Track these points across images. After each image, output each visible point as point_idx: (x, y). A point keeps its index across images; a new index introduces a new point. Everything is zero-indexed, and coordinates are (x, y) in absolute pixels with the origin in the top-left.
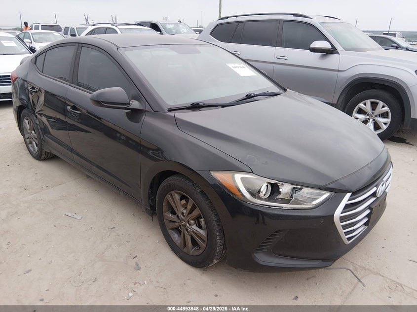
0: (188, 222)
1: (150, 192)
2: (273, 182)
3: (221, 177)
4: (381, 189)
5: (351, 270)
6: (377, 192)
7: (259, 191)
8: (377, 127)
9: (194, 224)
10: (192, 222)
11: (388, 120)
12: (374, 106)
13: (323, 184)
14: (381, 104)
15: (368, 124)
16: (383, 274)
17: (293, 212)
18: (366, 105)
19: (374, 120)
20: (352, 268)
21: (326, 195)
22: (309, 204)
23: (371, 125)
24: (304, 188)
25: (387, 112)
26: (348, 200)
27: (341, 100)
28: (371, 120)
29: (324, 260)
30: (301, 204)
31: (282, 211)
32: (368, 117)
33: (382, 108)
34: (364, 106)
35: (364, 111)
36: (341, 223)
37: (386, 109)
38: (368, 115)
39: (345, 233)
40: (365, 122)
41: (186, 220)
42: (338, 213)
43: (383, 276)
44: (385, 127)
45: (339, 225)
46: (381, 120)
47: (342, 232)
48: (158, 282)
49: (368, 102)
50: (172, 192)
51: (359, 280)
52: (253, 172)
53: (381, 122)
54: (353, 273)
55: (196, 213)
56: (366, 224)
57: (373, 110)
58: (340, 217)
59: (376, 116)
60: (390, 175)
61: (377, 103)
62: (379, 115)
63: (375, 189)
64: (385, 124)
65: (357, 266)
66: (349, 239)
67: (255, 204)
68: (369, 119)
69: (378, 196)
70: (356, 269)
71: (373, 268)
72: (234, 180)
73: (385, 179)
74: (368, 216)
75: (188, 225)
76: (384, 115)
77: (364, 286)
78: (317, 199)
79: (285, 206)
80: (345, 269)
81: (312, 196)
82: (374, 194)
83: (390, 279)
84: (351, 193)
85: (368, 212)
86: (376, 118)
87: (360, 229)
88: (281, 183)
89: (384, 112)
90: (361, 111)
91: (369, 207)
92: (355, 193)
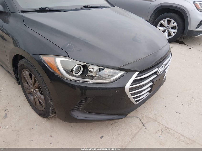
0: (35, 90)
1: (14, 69)
2: (83, 64)
3: (47, 59)
4: (161, 70)
5: (139, 118)
6: (158, 71)
7: (72, 71)
8: (169, 34)
9: (38, 91)
10: (37, 90)
11: (175, 31)
12: (169, 22)
13: (118, 66)
14: (173, 21)
15: (165, 33)
16: (158, 121)
17: (96, 85)
18: (164, 22)
19: (168, 31)
20: (140, 117)
21: (121, 73)
22: (108, 79)
23: (166, 33)
24: (105, 69)
25: (176, 26)
26: (136, 77)
27: (151, 18)
28: (167, 31)
29: (119, 115)
30: (103, 80)
31: (89, 85)
32: (165, 29)
33: (173, 23)
34: (163, 22)
35: (163, 25)
36: (130, 92)
37: (175, 24)
38: (165, 27)
39: (133, 98)
40: (164, 31)
41: (33, 88)
42: (128, 86)
43: (158, 123)
44: (173, 35)
45: (129, 93)
46: (172, 31)
47: (131, 98)
48: (15, 126)
49: (166, 20)
50: (24, 70)
51: (143, 125)
52: (69, 57)
53: (171, 32)
54: (141, 120)
55: (37, 84)
56: (150, 91)
57: (168, 25)
58: (130, 88)
59: (170, 28)
60: (169, 60)
61: (170, 21)
62: (171, 28)
63: (157, 69)
64: (174, 33)
65: (144, 116)
66: (137, 101)
67: (69, 80)
68: (166, 30)
69: (159, 74)
70: (143, 117)
71: (153, 117)
72: (56, 62)
73: (164, 63)
74: (151, 86)
75: (35, 91)
76: (174, 28)
77: (146, 129)
78: (114, 76)
79: (91, 81)
80: (136, 117)
81: (111, 74)
82: (156, 73)
83: (163, 125)
84: (139, 72)
85: (151, 84)
86: (169, 30)
87: (145, 94)
88: (89, 65)
89: (174, 26)
90: (162, 25)
91: (152, 81)
92: (141, 72)
